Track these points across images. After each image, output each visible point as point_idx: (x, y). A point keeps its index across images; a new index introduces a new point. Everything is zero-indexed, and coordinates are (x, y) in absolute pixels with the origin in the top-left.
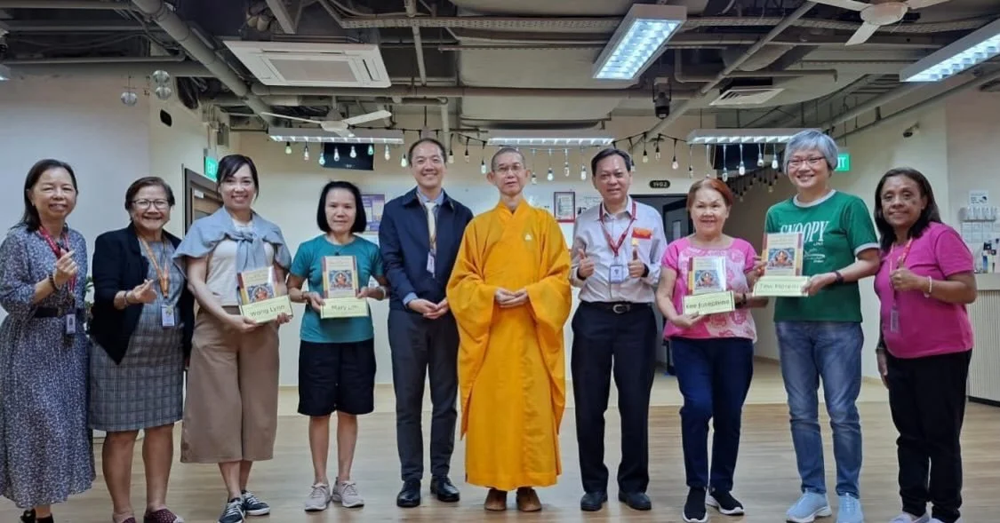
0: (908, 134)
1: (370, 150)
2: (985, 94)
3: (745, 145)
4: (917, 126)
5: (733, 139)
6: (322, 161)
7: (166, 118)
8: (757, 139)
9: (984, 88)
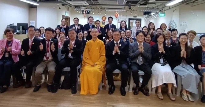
0: (174, 11)
1: (89, 12)
2: (187, 5)
3: (148, 12)
4: (176, 10)
5: (145, 11)
6: (82, 13)
7: (60, 8)
8: (149, 11)
9: (186, 4)
